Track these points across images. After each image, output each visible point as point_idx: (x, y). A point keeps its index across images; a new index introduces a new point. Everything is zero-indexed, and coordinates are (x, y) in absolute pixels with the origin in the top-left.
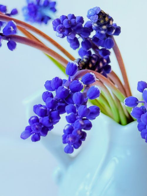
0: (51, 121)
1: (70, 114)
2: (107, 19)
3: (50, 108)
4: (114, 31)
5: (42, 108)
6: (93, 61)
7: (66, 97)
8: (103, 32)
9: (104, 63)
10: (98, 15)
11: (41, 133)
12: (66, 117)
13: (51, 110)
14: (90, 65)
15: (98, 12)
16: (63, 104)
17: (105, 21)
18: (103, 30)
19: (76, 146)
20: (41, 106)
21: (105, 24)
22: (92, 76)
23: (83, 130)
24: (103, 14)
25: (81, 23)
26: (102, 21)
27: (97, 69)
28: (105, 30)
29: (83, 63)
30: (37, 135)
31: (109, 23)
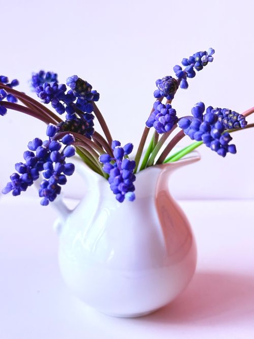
0: (30, 177)
1: (47, 170)
2: (84, 86)
3: (30, 166)
4: (93, 97)
5: (22, 166)
6: (76, 124)
7: (44, 155)
8: (82, 98)
9: (86, 126)
10: (76, 82)
11: (21, 188)
12: (43, 173)
13: (31, 167)
14: (73, 128)
15: (76, 80)
16: (42, 162)
17: (83, 88)
18: (82, 96)
19: (51, 198)
20: (22, 164)
21: (83, 91)
22: (71, 137)
23: (58, 184)
24: (80, 82)
25: (63, 91)
26: (80, 88)
27: (79, 132)
28: (84, 96)
29: (66, 126)
30: (17, 190)
31: (87, 89)
